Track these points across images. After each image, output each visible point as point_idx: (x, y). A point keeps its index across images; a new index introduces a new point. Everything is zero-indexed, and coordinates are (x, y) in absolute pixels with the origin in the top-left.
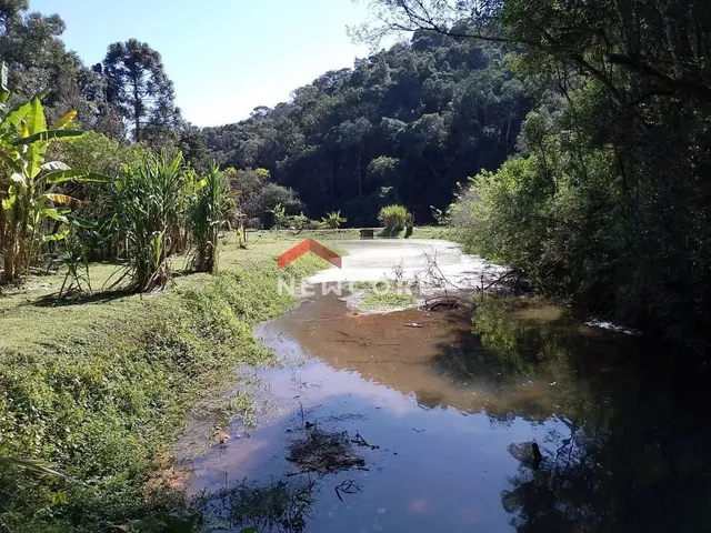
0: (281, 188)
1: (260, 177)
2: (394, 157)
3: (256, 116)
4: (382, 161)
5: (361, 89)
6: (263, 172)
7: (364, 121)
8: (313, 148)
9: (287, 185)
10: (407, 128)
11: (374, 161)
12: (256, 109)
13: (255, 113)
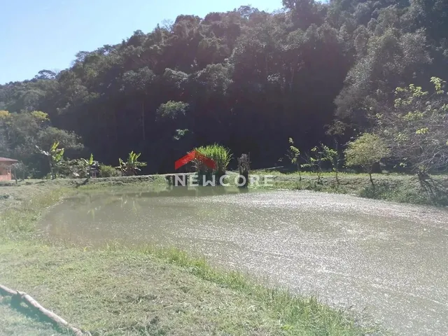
0: (62, 132)
1: (39, 121)
2: (185, 102)
3: (41, 78)
4: (171, 104)
5: (140, 48)
6: (42, 115)
7: (148, 71)
8: (95, 95)
9: (69, 130)
10: (190, 78)
11: (163, 105)
12: (41, 72)
13: (40, 75)
